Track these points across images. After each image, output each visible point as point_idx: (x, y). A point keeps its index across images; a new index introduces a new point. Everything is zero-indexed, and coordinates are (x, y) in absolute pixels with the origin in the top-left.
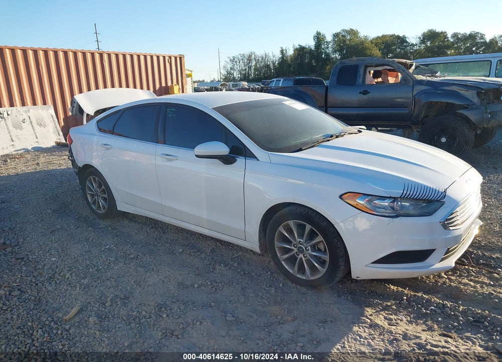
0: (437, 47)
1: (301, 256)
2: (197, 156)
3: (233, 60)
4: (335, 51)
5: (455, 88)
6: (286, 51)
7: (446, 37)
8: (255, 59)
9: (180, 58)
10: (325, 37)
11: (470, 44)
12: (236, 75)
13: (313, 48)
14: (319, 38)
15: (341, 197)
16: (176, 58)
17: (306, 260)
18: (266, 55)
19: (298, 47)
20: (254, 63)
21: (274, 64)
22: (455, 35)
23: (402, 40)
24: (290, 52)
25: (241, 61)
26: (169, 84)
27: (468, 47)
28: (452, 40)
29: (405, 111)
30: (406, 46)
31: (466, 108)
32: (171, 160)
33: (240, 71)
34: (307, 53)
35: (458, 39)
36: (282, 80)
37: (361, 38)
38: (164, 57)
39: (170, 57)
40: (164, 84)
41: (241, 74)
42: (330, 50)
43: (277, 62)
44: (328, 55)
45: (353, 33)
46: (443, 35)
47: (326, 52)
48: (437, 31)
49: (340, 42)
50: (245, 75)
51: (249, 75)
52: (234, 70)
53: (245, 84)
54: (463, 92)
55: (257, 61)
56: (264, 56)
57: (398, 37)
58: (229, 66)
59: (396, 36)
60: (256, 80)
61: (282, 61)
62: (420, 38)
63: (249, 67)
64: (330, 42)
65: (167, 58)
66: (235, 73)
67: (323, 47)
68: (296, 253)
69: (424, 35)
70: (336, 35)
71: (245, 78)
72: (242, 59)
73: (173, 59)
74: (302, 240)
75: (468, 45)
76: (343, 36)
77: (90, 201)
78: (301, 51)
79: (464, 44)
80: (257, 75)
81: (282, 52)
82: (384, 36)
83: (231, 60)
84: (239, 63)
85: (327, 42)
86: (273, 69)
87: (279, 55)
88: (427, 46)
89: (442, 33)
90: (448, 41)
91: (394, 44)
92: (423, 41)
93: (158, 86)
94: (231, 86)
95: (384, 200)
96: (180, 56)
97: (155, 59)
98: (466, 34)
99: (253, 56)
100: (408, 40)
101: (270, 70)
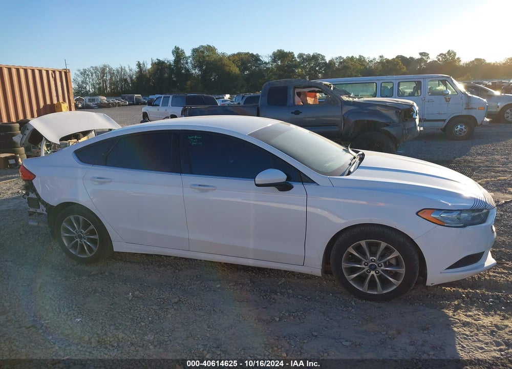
0: (287, 66)
1: (373, 272)
2: (257, 185)
3: (84, 73)
4: (194, 67)
5: (378, 108)
6: (144, 64)
7: (293, 57)
8: (110, 72)
9: (66, 73)
10: (184, 53)
11: (314, 64)
12: (89, 88)
13: (172, 63)
14: (178, 53)
15: (417, 214)
16: (60, 73)
17: (377, 276)
18: (122, 69)
19: (156, 61)
20: (109, 77)
21: (131, 78)
22: (301, 56)
23: (256, 58)
24: (149, 66)
25: (94, 75)
26: (55, 102)
27: (312, 67)
28: (298, 60)
29: (336, 129)
30: (259, 64)
31: (387, 125)
32: (207, 191)
33: (93, 85)
34: (167, 67)
35: (303, 59)
36: (171, 96)
37: (219, 55)
38: (47, 72)
39: (54, 72)
40: (48, 102)
41: (95, 88)
42: (190, 66)
43: (134, 77)
44: (187, 70)
45: (210, 49)
46: (291, 55)
47: (185, 68)
48: (285, 51)
49: (200, 58)
50: (99, 88)
51: (104, 90)
52: (87, 84)
53: (104, 99)
54: (384, 111)
55: (112, 74)
56: (120, 69)
57: (252, 55)
58: (80, 79)
59: (250, 54)
60: (114, 94)
61: (140, 76)
62: (271, 57)
63: (103, 81)
64: (189, 57)
65: (50, 72)
66: (88, 87)
67: (182, 62)
68: (367, 271)
69: (274, 54)
70: (195, 51)
71: (101, 91)
72: (95, 73)
73: (57, 74)
74: (375, 258)
75: (312, 65)
76: (203, 52)
77: (66, 244)
78: (159, 66)
79: (309, 64)
80: (113, 89)
81: (139, 65)
82: (239, 54)
83: (81, 73)
84: (92, 76)
85: (185, 57)
86: (131, 83)
87: (135, 69)
88: (278, 64)
89: (290, 53)
90: (296, 60)
91: (249, 62)
92: (274, 60)
93: (42, 104)
94: (87, 100)
95: (452, 213)
96: (65, 71)
97: (37, 73)
98: (309, 54)
99: (108, 69)
100: (261, 58)
101: (128, 85)
